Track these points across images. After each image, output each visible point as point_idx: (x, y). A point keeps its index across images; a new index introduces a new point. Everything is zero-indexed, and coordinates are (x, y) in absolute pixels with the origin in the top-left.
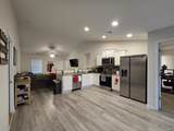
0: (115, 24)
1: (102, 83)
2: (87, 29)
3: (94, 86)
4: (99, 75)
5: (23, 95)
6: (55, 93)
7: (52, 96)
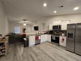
3: (47, 41)
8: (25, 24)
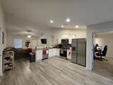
0: (68, 20)
1: (61, 55)
2: (52, 22)
3: (56, 56)
4: (59, 49)
5: (8, 64)
6: (31, 62)
7: (29, 63)
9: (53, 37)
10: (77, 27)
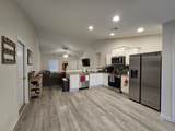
2: (91, 28)
6: (63, 90)
8: (66, 56)
9: (99, 54)
10: (140, 30)
